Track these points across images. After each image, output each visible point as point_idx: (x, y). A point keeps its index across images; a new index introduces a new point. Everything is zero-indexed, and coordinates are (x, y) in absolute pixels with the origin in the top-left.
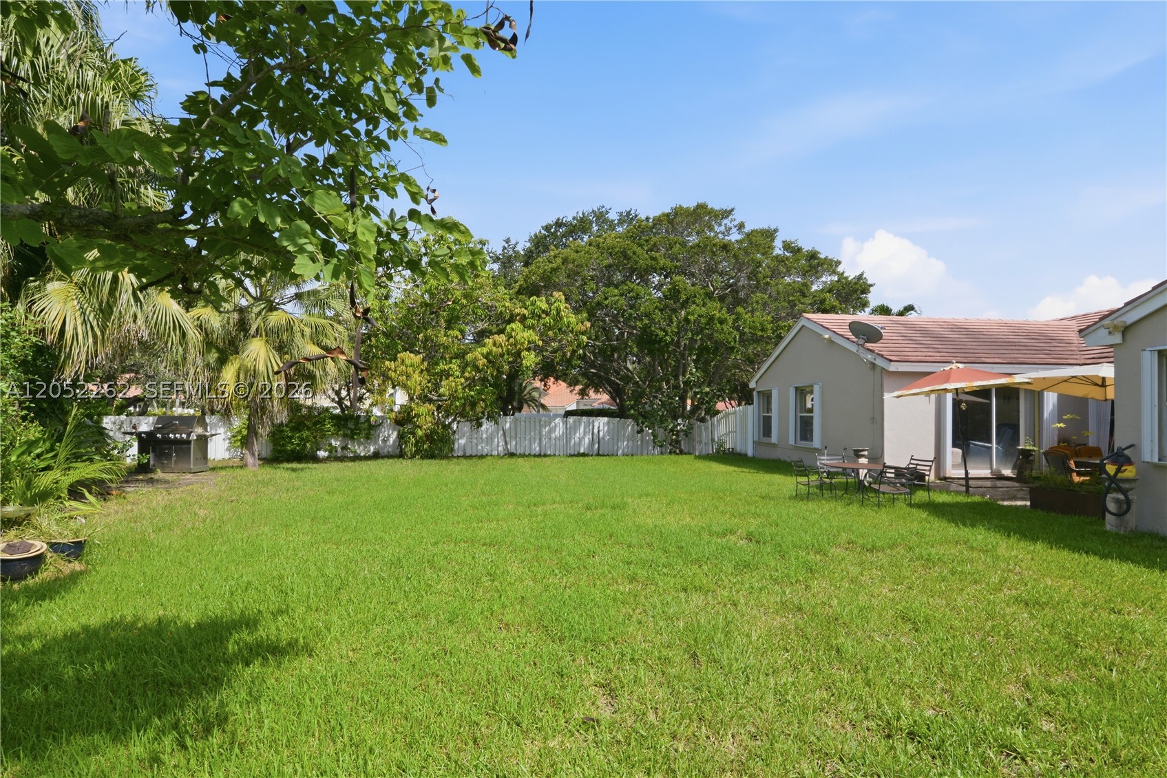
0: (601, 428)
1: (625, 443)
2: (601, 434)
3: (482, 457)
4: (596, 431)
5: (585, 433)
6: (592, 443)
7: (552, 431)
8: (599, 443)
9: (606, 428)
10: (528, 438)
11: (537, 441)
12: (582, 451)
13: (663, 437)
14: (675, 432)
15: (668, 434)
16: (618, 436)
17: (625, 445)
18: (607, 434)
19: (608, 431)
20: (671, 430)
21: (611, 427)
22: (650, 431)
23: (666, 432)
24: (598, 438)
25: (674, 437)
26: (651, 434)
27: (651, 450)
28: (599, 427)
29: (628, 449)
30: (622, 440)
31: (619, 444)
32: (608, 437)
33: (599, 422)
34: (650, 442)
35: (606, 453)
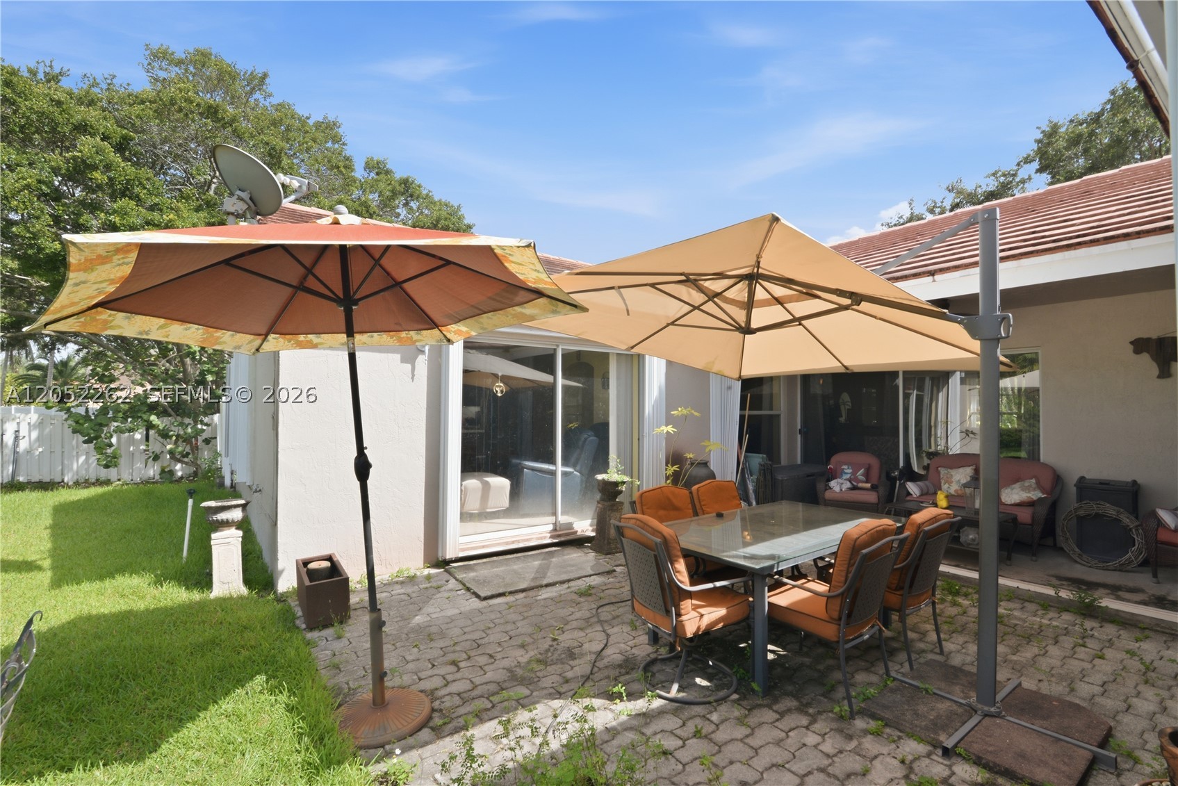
0: (24, 431)
1: (82, 459)
2: (23, 445)
4: (9, 439)
8: (15, 462)
9: (34, 434)
13: (155, 446)
14: (174, 438)
15: (165, 442)
16: (63, 447)
17: (82, 461)
18: (37, 444)
19: (38, 439)
20: (165, 435)
21: (47, 430)
22: (138, 436)
23: (159, 438)
24: (15, 452)
25: (169, 447)
26: (140, 441)
27: (140, 469)
28: (18, 431)
29: (87, 470)
30: (75, 453)
31: (66, 462)
32: (40, 450)
33: (18, 423)
34: (137, 455)
35: (35, 479)
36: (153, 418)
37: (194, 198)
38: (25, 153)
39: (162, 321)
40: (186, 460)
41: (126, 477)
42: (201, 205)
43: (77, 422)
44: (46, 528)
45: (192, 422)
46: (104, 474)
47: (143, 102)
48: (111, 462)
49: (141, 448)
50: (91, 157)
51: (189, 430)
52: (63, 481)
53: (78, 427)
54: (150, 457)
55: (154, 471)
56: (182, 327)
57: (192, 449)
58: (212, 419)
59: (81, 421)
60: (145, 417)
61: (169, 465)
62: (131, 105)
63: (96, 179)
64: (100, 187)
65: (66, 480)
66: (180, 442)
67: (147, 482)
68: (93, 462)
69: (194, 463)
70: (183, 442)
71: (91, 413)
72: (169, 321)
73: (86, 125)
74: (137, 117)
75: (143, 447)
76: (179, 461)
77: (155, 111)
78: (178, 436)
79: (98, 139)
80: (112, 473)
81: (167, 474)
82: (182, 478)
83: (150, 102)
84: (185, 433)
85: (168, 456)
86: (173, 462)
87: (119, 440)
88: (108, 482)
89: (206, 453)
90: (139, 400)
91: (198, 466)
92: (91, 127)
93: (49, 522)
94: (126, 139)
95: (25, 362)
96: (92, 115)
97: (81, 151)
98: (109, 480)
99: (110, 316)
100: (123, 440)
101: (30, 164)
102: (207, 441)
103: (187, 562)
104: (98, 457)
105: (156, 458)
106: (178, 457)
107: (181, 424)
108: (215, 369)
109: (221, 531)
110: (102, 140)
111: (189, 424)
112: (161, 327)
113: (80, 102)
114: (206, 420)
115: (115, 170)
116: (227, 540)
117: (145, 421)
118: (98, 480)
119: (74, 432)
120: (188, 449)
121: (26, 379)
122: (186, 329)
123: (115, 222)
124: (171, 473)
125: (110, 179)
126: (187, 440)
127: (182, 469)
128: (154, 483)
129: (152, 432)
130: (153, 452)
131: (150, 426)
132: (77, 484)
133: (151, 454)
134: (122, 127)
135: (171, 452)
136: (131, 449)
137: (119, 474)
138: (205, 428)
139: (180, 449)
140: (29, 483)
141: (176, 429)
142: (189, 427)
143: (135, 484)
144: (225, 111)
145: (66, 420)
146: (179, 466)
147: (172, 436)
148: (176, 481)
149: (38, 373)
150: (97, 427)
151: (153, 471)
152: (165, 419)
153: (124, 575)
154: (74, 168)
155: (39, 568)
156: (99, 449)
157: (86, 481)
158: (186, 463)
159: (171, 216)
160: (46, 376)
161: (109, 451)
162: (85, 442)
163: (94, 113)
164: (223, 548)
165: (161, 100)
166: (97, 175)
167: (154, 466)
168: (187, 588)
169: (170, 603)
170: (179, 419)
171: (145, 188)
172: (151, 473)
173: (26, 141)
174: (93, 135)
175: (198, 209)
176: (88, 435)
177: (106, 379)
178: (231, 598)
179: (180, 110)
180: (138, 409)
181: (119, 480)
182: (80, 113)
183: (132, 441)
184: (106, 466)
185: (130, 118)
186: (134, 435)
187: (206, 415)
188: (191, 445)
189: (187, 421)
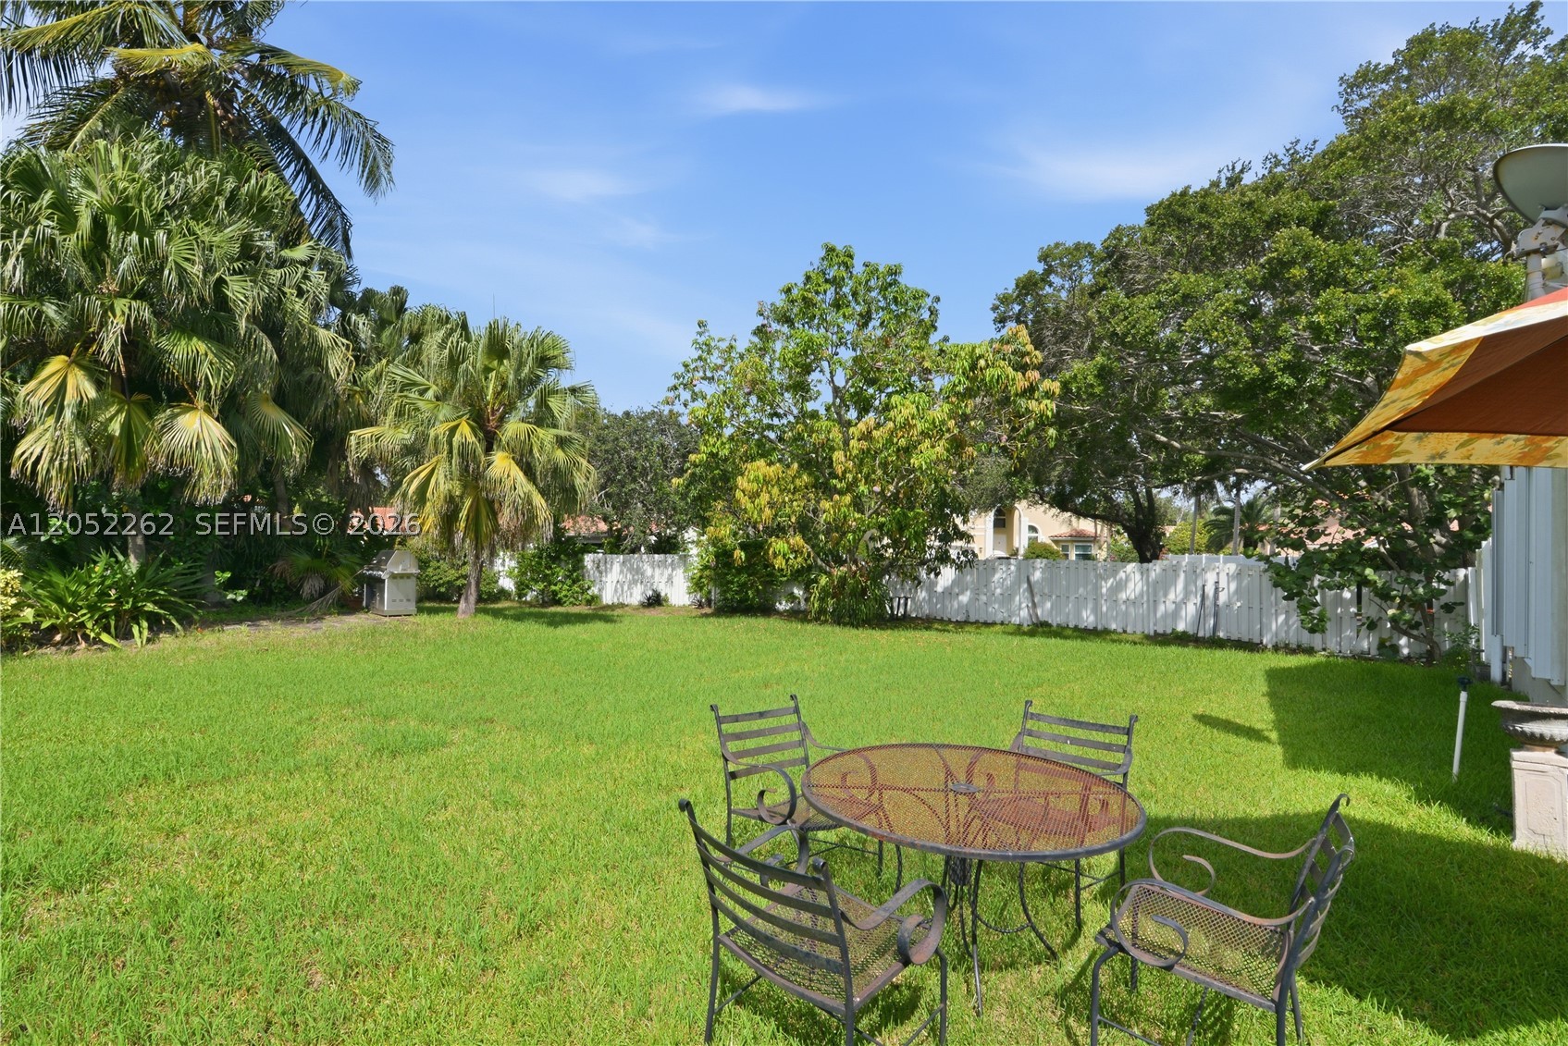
0: (1223, 584)
1: (1282, 618)
2: (1223, 598)
3: (986, 624)
4: (1210, 590)
5: (1187, 593)
6: (1200, 618)
7: (1121, 586)
8: (1216, 615)
9: (1233, 586)
10: (1072, 598)
11: (1090, 605)
12: (1181, 627)
13: (1371, 610)
14: (1398, 600)
15: (1384, 605)
16: (1261, 603)
17: (1281, 621)
18: (1235, 598)
19: (1237, 591)
20: (1384, 595)
21: (1245, 582)
22: (1347, 594)
23: (1377, 600)
24: (1216, 605)
25: (1391, 612)
26: (1349, 602)
27: (1350, 639)
28: (1217, 582)
29: (1287, 632)
30: (1273, 611)
31: (1264, 620)
32: (1239, 604)
33: (1218, 574)
34: (1346, 619)
35: (1234, 637)
36: (1369, 571)
37: (1420, 254)
38: (1220, 276)
39: (1465, 436)
40: (1415, 632)
41: (1333, 645)
42: (1432, 260)
43: (1278, 574)
44: (1263, 695)
45: (1423, 579)
46: (1306, 638)
47: (1342, 154)
48: (1317, 627)
49: (1352, 610)
50: (1289, 252)
51: (1421, 590)
52: (1262, 643)
53: (1279, 580)
54: (1363, 624)
55: (1369, 643)
56: (1494, 440)
57: (1424, 617)
58: (1456, 576)
59: (1282, 573)
60: (1358, 569)
61: (1391, 638)
62: (1326, 167)
63: (1294, 276)
64: (1298, 286)
65: (1264, 642)
66: (1405, 607)
67: (1360, 657)
68: (1293, 624)
69: (1428, 638)
70: (1410, 606)
71: (1291, 563)
72: (1476, 435)
73: (1279, 215)
74: (1335, 178)
75: (1353, 610)
76: (1405, 633)
77: (1361, 158)
78: (1403, 597)
79: (1294, 227)
80: (1317, 640)
81: (1388, 649)
82: (1409, 657)
83: (1353, 150)
84: (1415, 594)
85: (1389, 625)
86: (1396, 635)
87: (1323, 598)
88: (1310, 651)
89: (1446, 625)
90: (1350, 547)
91: (1434, 645)
92: (1285, 216)
93: (1265, 689)
94: (1325, 212)
95: (1213, 506)
96: (1283, 200)
97: (1276, 250)
98: (1312, 648)
99: (1397, 440)
100: (1328, 599)
101: (1226, 286)
102: (1448, 608)
103: (1459, 782)
104: (1302, 617)
105: (1372, 626)
106: (1404, 627)
107: (1408, 581)
108: (1460, 500)
109: (1528, 750)
110: (1298, 226)
111: (1420, 581)
112: (1462, 445)
113: (1267, 191)
114: (1446, 576)
115: (1315, 257)
116: (1540, 767)
117: (1359, 575)
118: (1299, 646)
119: (1276, 585)
120: (1418, 617)
121: (1214, 524)
122: (1499, 443)
123: (1319, 322)
124: (1396, 649)
125: (1310, 270)
126: (1416, 603)
127: (1409, 645)
128: (1370, 659)
129: (1365, 590)
130: (1368, 618)
131: (1363, 582)
132: (1276, 648)
133: (1365, 620)
134: (1318, 199)
135: (1394, 620)
136: (1339, 611)
137: (1324, 642)
138: (1443, 587)
139: (1408, 616)
140: (1229, 640)
141: (1400, 587)
142: (1420, 585)
143: (1344, 657)
144: (1465, 105)
145: (1266, 571)
146: (1403, 641)
147: (1395, 597)
148: (1401, 661)
149: (1223, 518)
150: (1300, 581)
151: (1367, 643)
152: (1383, 573)
153: (1371, 776)
154: (1270, 273)
155: (1267, 739)
156: (1304, 608)
157: (1287, 646)
158: (1415, 638)
159: (1392, 291)
160: (1232, 521)
161: (1315, 611)
162: (1285, 598)
163: (1285, 198)
164: (1533, 778)
165: (1368, 138)
166: (1295, 271)
167: (1368, 637)
168: (1468, 821)
169: (1444, 834)
170: (1403, 573)
171: (1353, 265)
172: (1365, 645)
173: (1220, 261)
174: (1286, 225)
175: (1427, 269)
176: (1291, 589)
177: (1308, 522)
178: (1551, 860)
179: (1396, 138)
180: (1347, 560)
181: (1324, 650)
182: (1271, 205)
183: (1339, 601)
184: (1312, 631)
185: (1327, 183)
186: (1341, 594)
187: (1446, 568)
188: (1421, 613)
189: (1415, 576)
